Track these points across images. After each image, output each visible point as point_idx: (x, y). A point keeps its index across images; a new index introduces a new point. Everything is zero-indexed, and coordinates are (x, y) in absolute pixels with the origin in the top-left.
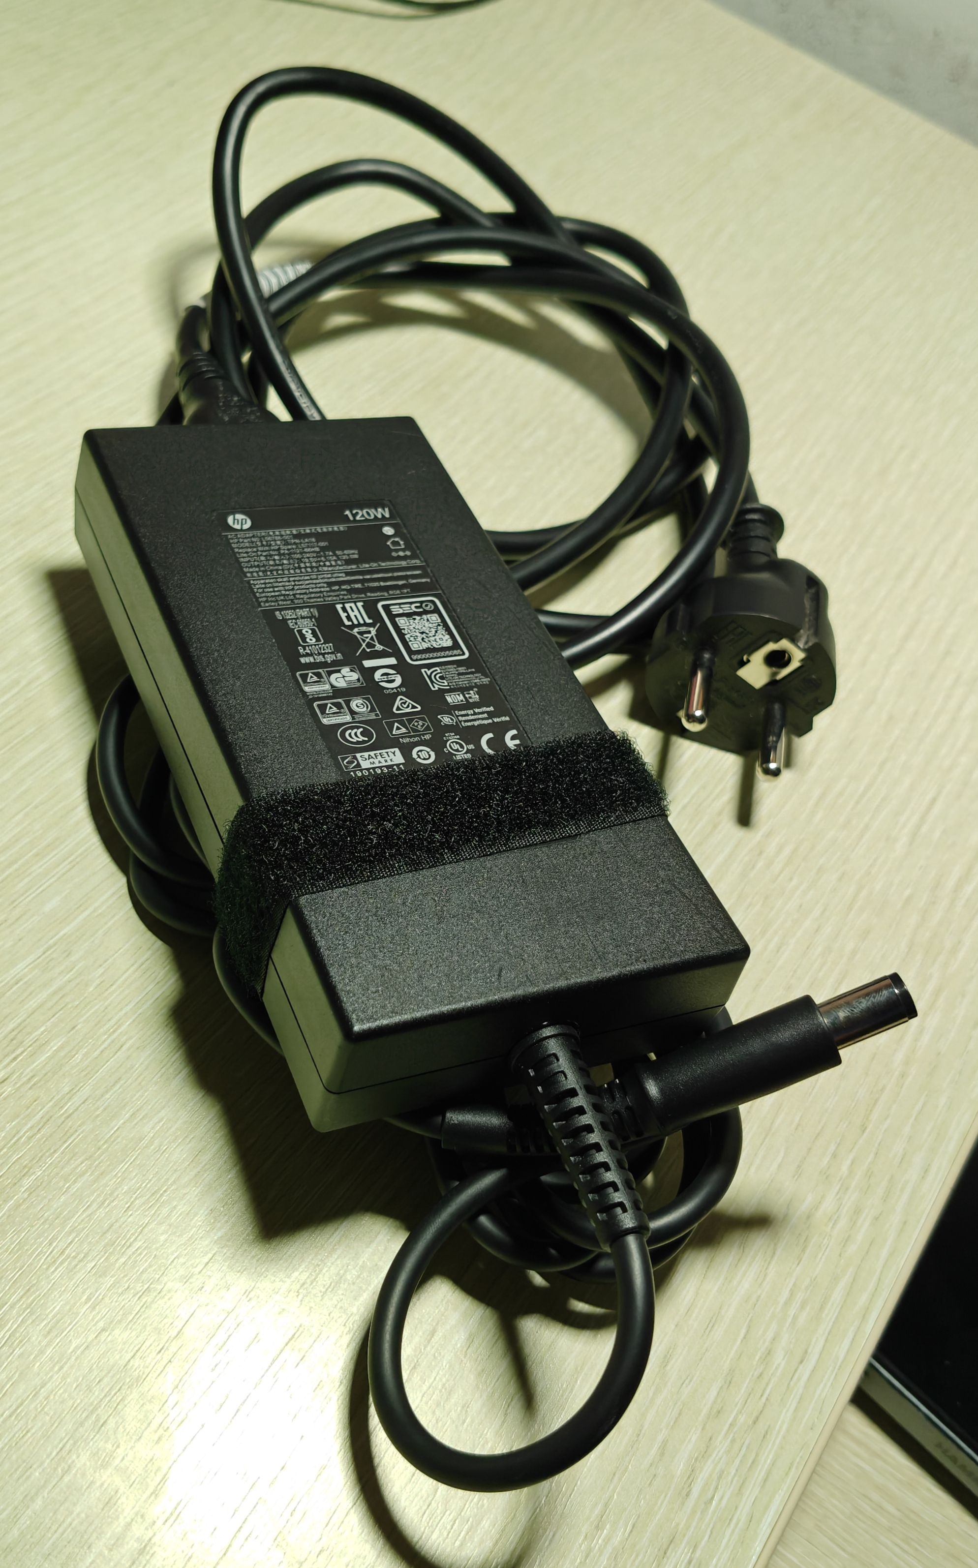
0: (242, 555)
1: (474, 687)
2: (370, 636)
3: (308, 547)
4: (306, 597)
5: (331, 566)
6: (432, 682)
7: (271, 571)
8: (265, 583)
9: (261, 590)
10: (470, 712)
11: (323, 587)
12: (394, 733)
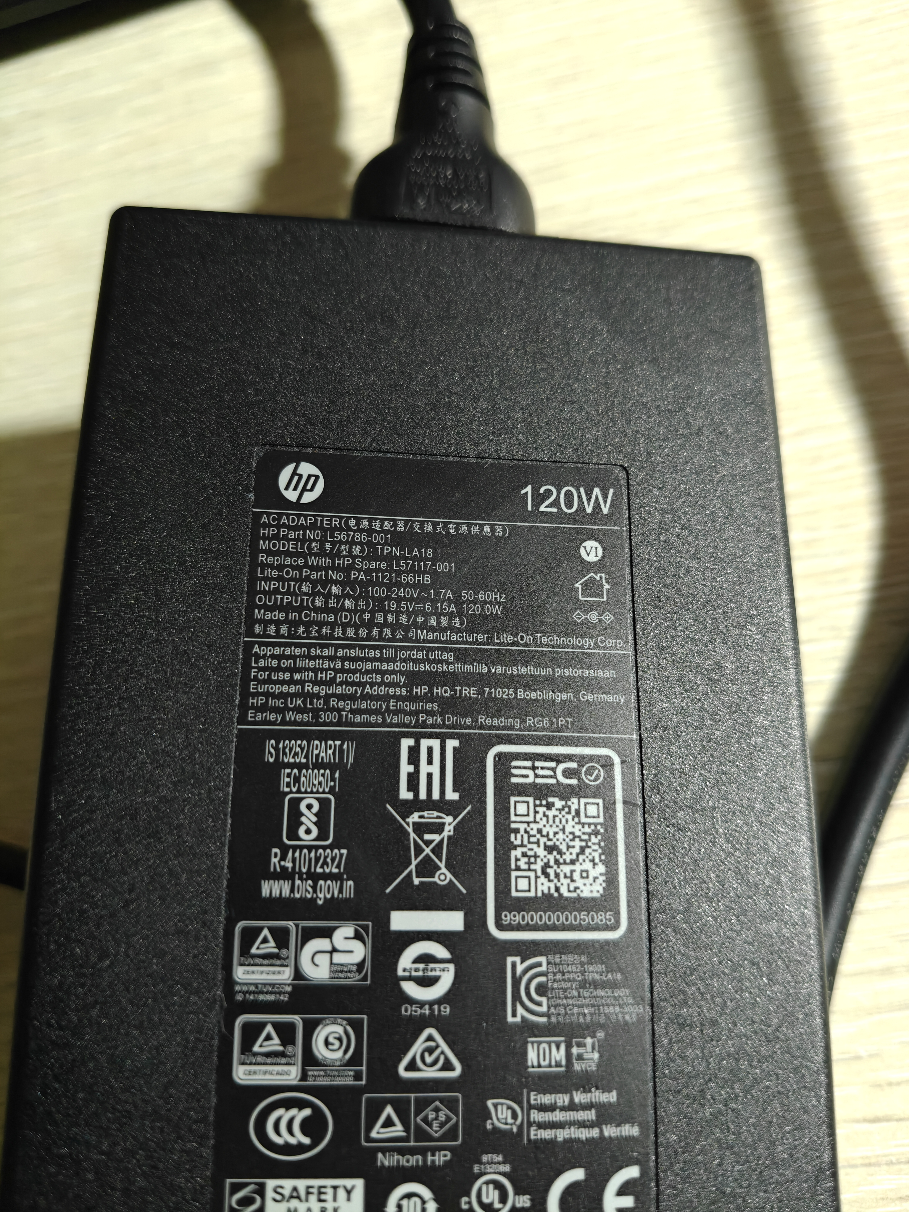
0: (268, 572)
1: (602, 1026)
2: (436, 838)
3: (413, 570)
4: (348, 705)
5: (437, 628)
6: (516, 997)
7: (308, 625)
8: (279, 658)
9: (263, 675)
10: (563, 1099)
11: (395, 685)
12: (374, 1134)
